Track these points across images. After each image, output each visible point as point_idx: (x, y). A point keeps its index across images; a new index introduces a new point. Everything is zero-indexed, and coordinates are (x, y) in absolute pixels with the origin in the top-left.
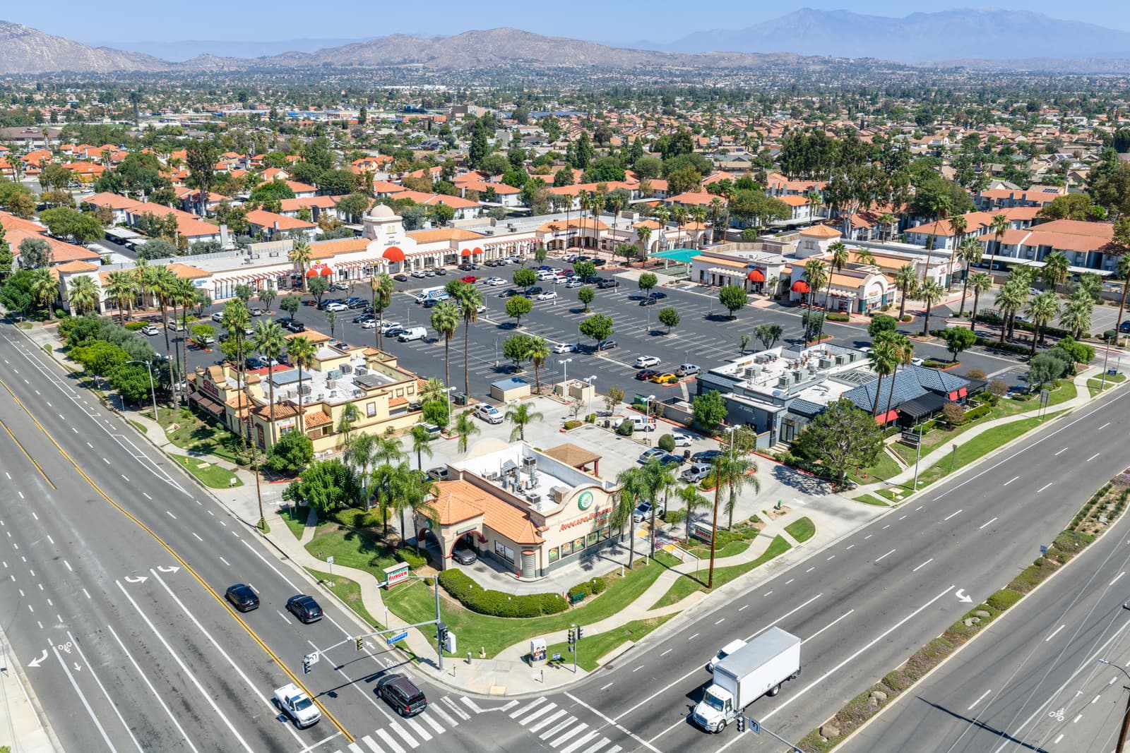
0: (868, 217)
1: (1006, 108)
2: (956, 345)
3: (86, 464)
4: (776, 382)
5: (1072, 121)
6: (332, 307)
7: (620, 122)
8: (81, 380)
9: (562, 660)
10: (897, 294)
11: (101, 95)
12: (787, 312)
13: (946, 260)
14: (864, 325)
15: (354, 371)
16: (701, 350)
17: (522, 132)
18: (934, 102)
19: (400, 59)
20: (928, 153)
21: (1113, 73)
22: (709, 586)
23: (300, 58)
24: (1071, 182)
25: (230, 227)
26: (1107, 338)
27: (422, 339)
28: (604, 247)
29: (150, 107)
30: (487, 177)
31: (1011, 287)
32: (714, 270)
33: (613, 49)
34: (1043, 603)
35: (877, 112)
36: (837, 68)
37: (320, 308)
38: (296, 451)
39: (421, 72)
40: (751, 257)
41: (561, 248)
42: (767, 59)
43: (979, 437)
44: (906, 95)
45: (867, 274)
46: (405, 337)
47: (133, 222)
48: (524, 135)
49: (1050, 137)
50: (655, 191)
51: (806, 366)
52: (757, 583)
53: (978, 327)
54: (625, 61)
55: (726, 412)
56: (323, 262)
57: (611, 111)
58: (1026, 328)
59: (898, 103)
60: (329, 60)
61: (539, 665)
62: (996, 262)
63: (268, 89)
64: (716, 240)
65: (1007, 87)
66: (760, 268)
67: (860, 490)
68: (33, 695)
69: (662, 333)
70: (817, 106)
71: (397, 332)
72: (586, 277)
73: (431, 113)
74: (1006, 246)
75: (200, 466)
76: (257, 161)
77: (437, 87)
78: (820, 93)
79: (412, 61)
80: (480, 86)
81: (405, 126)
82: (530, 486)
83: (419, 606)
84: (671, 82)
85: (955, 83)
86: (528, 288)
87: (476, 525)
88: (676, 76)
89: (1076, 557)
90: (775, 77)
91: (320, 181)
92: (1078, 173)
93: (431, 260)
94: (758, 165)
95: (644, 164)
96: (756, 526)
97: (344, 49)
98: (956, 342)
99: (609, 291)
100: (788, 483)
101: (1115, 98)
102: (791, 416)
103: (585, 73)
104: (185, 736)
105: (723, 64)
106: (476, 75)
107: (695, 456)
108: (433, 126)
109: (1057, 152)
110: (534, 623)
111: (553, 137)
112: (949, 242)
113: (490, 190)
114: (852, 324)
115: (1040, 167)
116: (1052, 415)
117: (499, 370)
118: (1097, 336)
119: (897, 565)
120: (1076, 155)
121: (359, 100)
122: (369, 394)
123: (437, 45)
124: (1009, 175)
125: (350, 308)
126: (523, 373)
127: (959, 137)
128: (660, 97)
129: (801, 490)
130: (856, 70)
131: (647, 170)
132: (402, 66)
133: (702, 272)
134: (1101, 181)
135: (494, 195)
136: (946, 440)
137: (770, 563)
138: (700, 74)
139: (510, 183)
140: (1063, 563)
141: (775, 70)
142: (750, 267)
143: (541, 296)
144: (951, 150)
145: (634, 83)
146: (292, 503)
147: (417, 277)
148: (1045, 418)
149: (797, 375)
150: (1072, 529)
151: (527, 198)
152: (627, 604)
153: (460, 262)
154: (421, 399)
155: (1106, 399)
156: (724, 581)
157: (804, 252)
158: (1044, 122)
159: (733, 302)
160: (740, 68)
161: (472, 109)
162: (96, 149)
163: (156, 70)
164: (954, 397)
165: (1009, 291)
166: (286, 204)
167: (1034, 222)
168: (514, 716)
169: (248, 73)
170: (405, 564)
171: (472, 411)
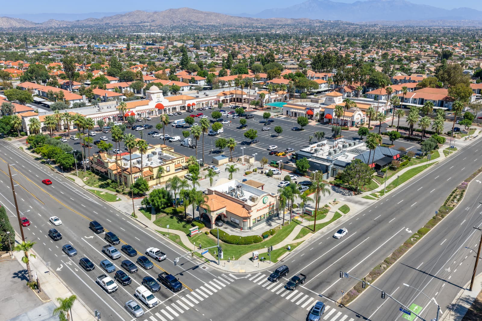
0: (351, 88)
1: (397, 41)
2: (393, 138)
3: (54, 194)
4: (327, 154)
5: (424, 47)
6: (138, 129)
7: (239, 48)
8: (41, 161)
9: (265, 259)
10: (367, 119)
11: (8, 38)
12: (324, 127)
13: (384, 105)
14: (356, 131)
15: (157, 154)
16: (292, 143)
17: (199, 53)
18: (368, 39)
19: (139, 21)
20: (369, 61)
21: (438, 26)
22: (314, 231)
23: (95, 21)
24: (427, 72)
25: (86, 96)
26: (449, 134)
27: (179, 141)
28: (245, 102)
29: (32, 43)
30: (190, 73)
31: (412, 115)
32: (293, 110)
33: (232, 17)
34: (438, 231)
35: (345, 43)
36: (326, 25)
37: (133, 129)
38: (143, 186)
39: (149, 27)
40: (307, 105)
41: (227, 102)
42: (297, 21)
43: (406, 173)
44: (356, 36)
45: (355, 111)
46: (172, 140)
47: (41, 95)
48: (200, 55)
49: (416, 53)
50: (261, 78)
51: (337, 147)
52: (331, 229)
53: (400, 131)
54: (237, 22)
55: (309, 166)
56: (131, 110)
57: (234, 44)
58: (418, 131)
59: (353, 40)
60: (108, 22)
61: (256, 262)
62: (403, 105)
63: (82, 35)
64: (290, 98)
65: (396, 32)
66: (311, 109)
67: (365, 194)
68: (62, 281)
69: (276, 136)
70: (320, 41)
71: (168, 138)
72: (240, 114)
73: (157, 45)
74: (406, 99)
75: (102, 194)
76: (88, 67)
77: (157, 34)
78: (320, 35)
79: (145, 22)
80: (175, 33)
81: (148, 51)
82: (241, 196)
83: (205, 242)
84: (257, 31)
85: (375, 31)
86: (217, 119)
87: (223, 211)
88: (259, 28)
89: (448, 215)
90: (300, 28)
91: (120, 76)
92: (430, 68)
93: (174, 109)
94: (301, 66)
95: (256, 67)
96: (328, 208)
97: (115, 17)
98: (393, 137)
99: (250, 120)
100: (337, 192)
101: (440, 37)
102: (335, 167)
103: (220, 27)
104: (127, 292)
105: (278, 23)
106: (173, 28)
107: (299, 183)
108: (160, 51)
109: (420, 60)
110: (250, 247)
111: (213, 55)
112: (383, 98)
113: (193, 79)
114: (350, 131)
115: (414, 66)
116: (432, 164)
117: (214, 152)
118: (445, 133)
119: (382, 221)
120: (428, 61)
121: (124, 40)
122: (167, 163)
123: (155, 15)
124: (403, 70)
125: (145, 129)
126: (223, 153)
127: (380, 54)
128: (254, 38)
129: (342, 194)
130: (334, 26)
131: (257, 69)
132: (140, 25)
133: (287, 111)
134: (441, 72)
135: (194, 81)
136: (393, 174)
137: (335, 222)
138: (269, 28)
139: (200, 75)
140: (443, 217)
141: (300, 25)
142: (307, 109)
143: (223, 122)
144: (378, 59)
145: (241, 31)
146: (144, 206)
147: (170, 115)
148: (430, 165)
149: (335, 151)
150: (445, 205)
151: (209, 82)
152: (285, 239)
153: (187, 109)
154: (187, 164)
155: (451, 157)
156: (319, 229)
157: (328, 102)
158: (413, 47)
159: (303, 123)
160: (285, 25)
161: (175, 43)
162: (15, 63)
163: (30, 27)
164: (395, 158)
165: (412, 116)
166: (108, 86)
167: (415, 89)
168: (250, 279)
169: (72, 28)
170: (197, 227)
171: (206, 169)
